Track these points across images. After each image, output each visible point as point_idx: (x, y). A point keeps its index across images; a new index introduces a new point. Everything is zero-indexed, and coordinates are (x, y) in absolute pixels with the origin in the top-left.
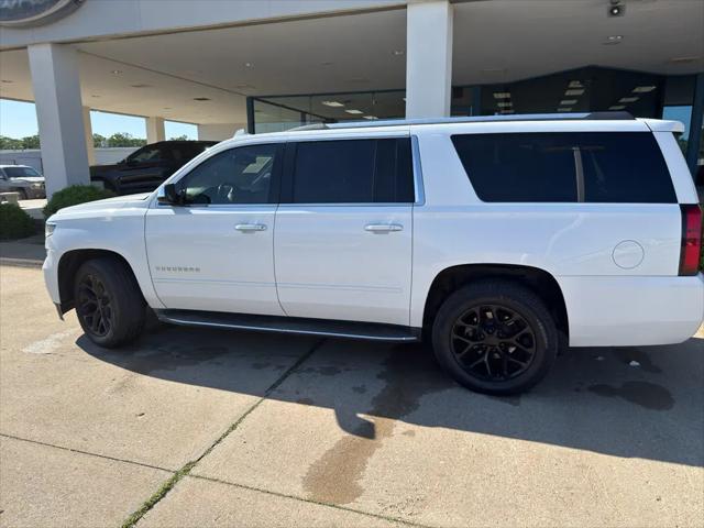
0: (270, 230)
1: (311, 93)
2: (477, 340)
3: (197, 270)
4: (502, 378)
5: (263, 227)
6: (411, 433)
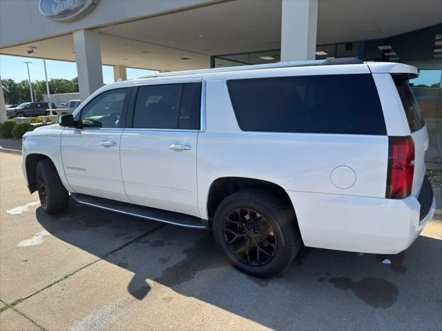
0: (118, 146)
1: (249, 51)
2: (242, 233)
3: (85, 170)
4: (256, 264)
5: (114, 143)
6: (169, 299)
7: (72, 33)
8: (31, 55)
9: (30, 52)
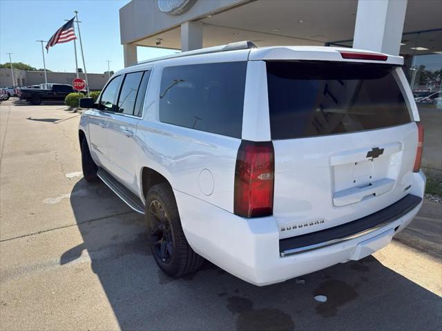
7: (180, 26)
8: (159, 46)
9: (158, 43)
